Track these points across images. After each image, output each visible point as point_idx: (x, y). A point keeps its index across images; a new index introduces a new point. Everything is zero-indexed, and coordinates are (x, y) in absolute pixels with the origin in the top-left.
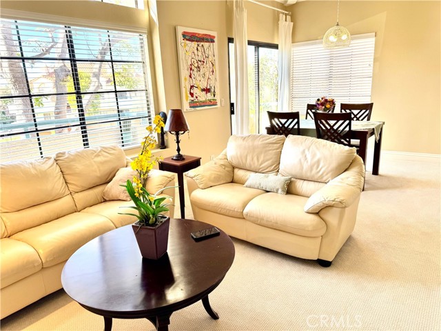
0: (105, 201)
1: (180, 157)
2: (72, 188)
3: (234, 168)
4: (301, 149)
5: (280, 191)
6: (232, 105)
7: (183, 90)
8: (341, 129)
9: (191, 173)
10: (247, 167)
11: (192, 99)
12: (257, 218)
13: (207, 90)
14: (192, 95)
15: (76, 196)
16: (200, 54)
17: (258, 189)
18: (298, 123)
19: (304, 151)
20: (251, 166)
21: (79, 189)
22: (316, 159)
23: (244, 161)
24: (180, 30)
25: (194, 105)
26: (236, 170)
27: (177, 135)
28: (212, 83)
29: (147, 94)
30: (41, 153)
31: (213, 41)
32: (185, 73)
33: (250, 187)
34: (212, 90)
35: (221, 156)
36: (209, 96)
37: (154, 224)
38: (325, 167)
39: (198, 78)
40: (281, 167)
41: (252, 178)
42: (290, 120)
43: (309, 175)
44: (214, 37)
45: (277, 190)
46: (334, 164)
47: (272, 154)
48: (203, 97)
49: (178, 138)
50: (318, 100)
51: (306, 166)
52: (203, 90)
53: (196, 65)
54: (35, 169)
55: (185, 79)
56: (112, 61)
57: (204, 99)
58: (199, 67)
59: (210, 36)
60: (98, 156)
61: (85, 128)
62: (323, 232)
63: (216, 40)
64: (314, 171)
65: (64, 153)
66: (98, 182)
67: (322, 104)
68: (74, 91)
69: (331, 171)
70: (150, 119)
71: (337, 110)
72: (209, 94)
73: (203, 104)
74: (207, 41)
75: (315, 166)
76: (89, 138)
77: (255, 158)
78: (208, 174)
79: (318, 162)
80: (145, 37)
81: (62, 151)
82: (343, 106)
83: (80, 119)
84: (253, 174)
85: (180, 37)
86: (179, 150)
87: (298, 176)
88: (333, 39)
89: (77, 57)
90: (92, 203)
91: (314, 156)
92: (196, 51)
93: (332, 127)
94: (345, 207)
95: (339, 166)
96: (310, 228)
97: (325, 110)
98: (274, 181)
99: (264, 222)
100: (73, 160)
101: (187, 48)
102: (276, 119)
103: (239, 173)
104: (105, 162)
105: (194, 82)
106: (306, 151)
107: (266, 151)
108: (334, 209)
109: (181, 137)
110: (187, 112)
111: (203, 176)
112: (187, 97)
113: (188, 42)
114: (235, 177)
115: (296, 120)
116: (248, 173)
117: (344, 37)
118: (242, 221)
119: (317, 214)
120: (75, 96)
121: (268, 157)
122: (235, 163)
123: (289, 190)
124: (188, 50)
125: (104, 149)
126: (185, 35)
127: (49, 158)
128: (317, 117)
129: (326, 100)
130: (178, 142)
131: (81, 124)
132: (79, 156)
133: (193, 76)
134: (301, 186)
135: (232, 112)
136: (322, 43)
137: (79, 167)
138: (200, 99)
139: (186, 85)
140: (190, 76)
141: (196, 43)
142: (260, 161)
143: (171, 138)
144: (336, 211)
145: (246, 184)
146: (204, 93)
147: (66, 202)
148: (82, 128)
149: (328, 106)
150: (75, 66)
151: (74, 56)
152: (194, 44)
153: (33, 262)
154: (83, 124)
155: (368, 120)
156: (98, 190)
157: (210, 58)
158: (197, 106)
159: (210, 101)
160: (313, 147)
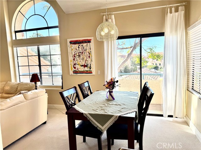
11: (75, 70)
13: (85, 66)
14: (75, 68)
16: (80, 49)
25: (75, 72)
28: (89, 63)
31: (90, 42)
32: (71, 58)
34: (89, 66)
36: (86, 69)
39: (79, 60)
44: (91, 40)
48: (82, 69)
52: (82, 66)
53: (78, 54)
55: (71, 61)
56: (50, 55)
57: (83, 70)
58: (79, 55)
59: (87, 40)
73: (82, 72)
74: (85, 43)
92: (78, 49)
101: (72, 48)
105: (76, 62)
110: (72, 75)
112: (72, 69)
113: (73, 45)
126: (71, 42)
133: (75, 59)
138: (80, 70)
139: (71, 63)
141: (78, 45)
150: (40, 57)
157: (88, 51)
158: (78, 73)
159: (87, 71)
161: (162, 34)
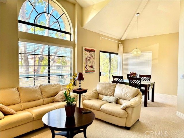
0: (54, 102)
1: (80, 89)
2: (43, 96)
3: (99, 94)
4: (122, 88)
5: (114, 102)
6: (100, 73)
7: (83, 67)
8: (138, 83)
9: (84, 94)
10: (103, 94)
11: (86, 70)
12: (105, 110)
13: (91, 67)
14: (86, 68)
15: (45, 99)
16: (90, 55)
17: (106, 101)
19: (122, 89)
20: (104, 93)
21: (46, 97)
22: (126, 92)
23: (102, 91)
24: (84, 48)
25: (86, 72)
26: (99, 95)
27: (80, 81)
28: (93, 65)
29: (71, 67)
30: (34, 85)
31: (95, 52)
32: (84, 61)
33: (104, 101)
35: (94, 89)
36: (92, 69)
37: (71, 105)
38: (129, 95)
39: (89, 63)
40: (115, 94)
41: (105, 98)
42: (120, 79)
43: (124, 97)
45: (113, 102)
46: (132, 94)
47: (112, 89)
48: (90, 69)
49: (80, 82)
50: (131, 73)
51: (123, 94)
52: (90, 67)
53: (88, 59)
54: (33, 89)
55: (84, 63)
56: (61, 56)
57: (90, 70)
60: (53, 86)
61: (49, 77)
62: (126, 116)
63: (95, 51)
64: (125, 96)
65: (42, 85)
66: (52, 95)
68: (48, 65)
69: (131, 96)
70: (71, 76)
71: (138, 77)
72: (92, 68)
73: (90, 72)
74: (93, 51)
75: (126, 94)
76: (50, 80)
77: (106, 91)
78: (89, 95)
79: (127, 93)
80: (72, 49)
81: (42, 84)
82: (140, 76)
83: (48, 74)
84: (105, 96)
85: (84, 50)
86: (80, 86)
87: (121, 98)
88: (135, 53)
89: (50, 55)
90: (49, 102)
91: (126, 91)
92: (88, 55)
93: (134, 82)
94: (133, 107)
95: (134, 95)
96: (122, 114)
97: (133, 76)
98: (112, 99)
99: (107, 112)
100: (45, 87)
101: (86, 53)
102: (115, 78)
103: (100, 96)
104: (55, 89)
105: (87, 64)
106: (123, 89)
107: (110, 89)
108: (130, 108)
110: (84, 74)
111: (87, 96)
112: (84, 69)
113: (86, 52)
114: (99, 97)
115: (122, 79)
116: (103, 96)
117: (139, 52)
118: (100, 112)
119: (125, 110)
120: (48, 67)
121: (110, 91)
122: (99, 92)
123: (117, 102)
124: (86, 54)
125: (55, 84)
126: (85, 49)
127: (38, 86)
128: (130, 79)
129: (133, 73)
130: (80, 83)
131: (48, 76)
132: (47, 86)
133: (87, 62)
134: (121, 101)
135: (100, 75)
136: (131, 53)
137: (47, 90)
139: (84, 65)
140: (86, 62)
142: (108, 92)
143: (78, 82)
144: (130, 109)
145: (102, 99)
146: (90, 68)
147: (41, 101)
148: (48, 77)
149: (134, 75)
150: (49, 57)
151: (49, 54)
152: (88, 52)
153: (31, 118)
154: (49, 76)
155: (150, 81)
156: (52, 98)
157: (93, 57)
158: (88, 72)
159: (92, 71)
160: (125, 88)
161: (117, 54)
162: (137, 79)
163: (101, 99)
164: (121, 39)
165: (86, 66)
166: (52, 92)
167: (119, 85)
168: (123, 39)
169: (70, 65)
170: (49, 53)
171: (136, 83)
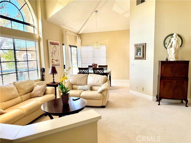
0: (31, 98)
1: (54, 82)
2: (20, 94)
3: (72, 85)
4: (93, 77)
5: (89, 90)
6: (64, 66)
7: (50, 61)
8: (101, 72)
10: (77, 84)
12: (85, 97)
13: (57, 61)
14: (52, 62)
15: (22, 96)
16: (55, 49)
17: (82, 90)
18: (88, 71)
21: (23, 94)
23: (76, 82)
24: (49, 41)
25: (53, 65)
26: (73, 86)
27: (53, 75)
28: (58, 58)
29: (37, 62)
30: (3, 83)
31: (58, 45)
32: (50, 55)
33: (79, 90)
34: (59, 61)
36: (58, 63)
38: (100, 82)
39: (54, 57)
40: (88, 83)
41: (79, 87)
42: (86, 70)
43: (96, 84)
47: (85, 79)
49: (53, 76)
51: (95, 82)
52: (56, 60)
55: (51, 57)
56: (27, 51)
58: (54, 53)
59: (57, 43)
60: (27, 83)
62: (103, 97)
63: (59, 44)
64: (98, 83)
66: (28, 91)
67: (94, 65)
69: (102, 82)
70: (37, 71)
71: (98, 67)
74: (57, 45)
77: (80, 81)
79: (99, 80)
80: (37, 43)
82: (99, 66)
83: (16, 71)
84: (79, 86)
85: (49, 43)
86: (54, 80)
87: (93, 85)
88: (96, 47)
89: (16, 49)
90: (27, 99)
91: (97, 79)
93: (98, 72)
94: (108, 90)
95: (104, 81)
96: (100, 97)
98: (86, 87)
100: (20, 84)
102: (81, 70)
103: (74, 86)
109: (54, 76)
112: (51, 63)
113: (51, 45)
114: (73, 87)
115: (88, 70)
117: (99, 46)
119: (101, 93)
120: (14, 62)
121: (84, 80)
122: (73, 83)
123: (91, 89)
124: (51, 47)
125: (28, 81)
127: (11, 84)
128: (94, 69)
130: (54, 77)
134: (94, 88)
135: (65, 68)
137: (22, 86)
138: (55, 63)
139: (51, 59)
144: (105, 91)
145: (78, 89)
147: (19, 98)
148: (16, 74)
149: (96, 66)
150: (15, 52)
152: (53, 46)
153: (23, 114)
155: (107, 70)
156: (29, 94)
157: (58, 50)
160: (96, 77)
161: (76, 47)
162: (98, 69)
163: (76, 89)
164: (79, 32)
165: (53, 59)
166: (28, 88)
167: (91, 75)
168: (80, 33)
169: (36, 60)
170: (14, 47)
171: (99, 72)
